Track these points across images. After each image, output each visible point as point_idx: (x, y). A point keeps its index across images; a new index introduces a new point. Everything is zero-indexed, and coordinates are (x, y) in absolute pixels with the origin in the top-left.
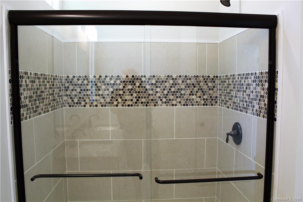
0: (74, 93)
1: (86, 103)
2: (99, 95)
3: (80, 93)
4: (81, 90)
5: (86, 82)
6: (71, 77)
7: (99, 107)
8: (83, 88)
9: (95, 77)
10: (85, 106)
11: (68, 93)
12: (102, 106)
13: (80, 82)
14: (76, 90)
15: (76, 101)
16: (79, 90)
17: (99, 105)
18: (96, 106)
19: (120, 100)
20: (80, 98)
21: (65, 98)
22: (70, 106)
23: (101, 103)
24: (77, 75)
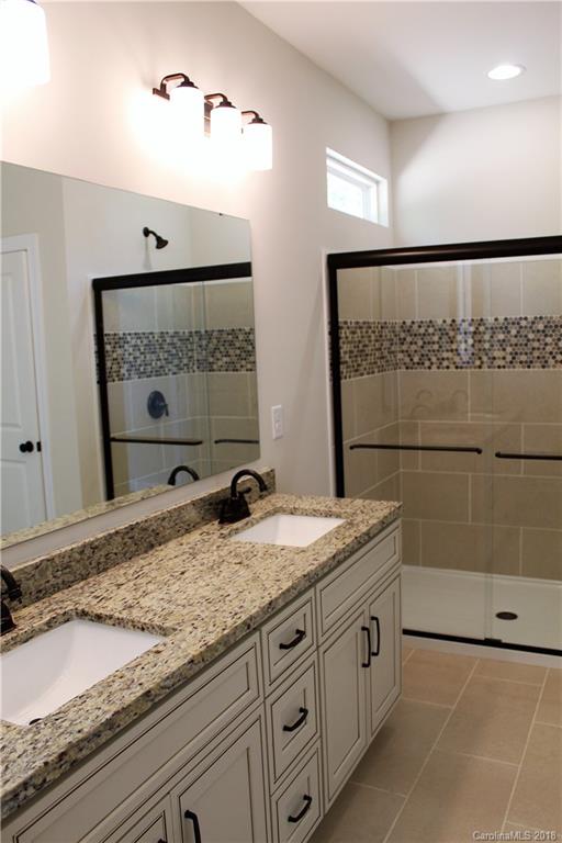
0: (413, 347)
1: (432, 364)
2: (452, 351)
3: (422, 347)
4: (424, 343)
5: (431, 330)
6: (409, 322)
7: (453, 369)
8: (427, 339)
9: (444, 321)
10: (430, 368)
11: (405, 347)
12: (457, 367)
13: (422, 331)
14: (416, 343)
15: (416, 359)
16: (420, 343)
17: (452, 366)
18: (448, 367)
19: (485, 359)
20: (422, 355)
21: (400, 356)
22: (407, 368)
23: (454, 363)
24: (417, 319)
